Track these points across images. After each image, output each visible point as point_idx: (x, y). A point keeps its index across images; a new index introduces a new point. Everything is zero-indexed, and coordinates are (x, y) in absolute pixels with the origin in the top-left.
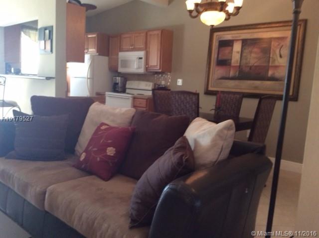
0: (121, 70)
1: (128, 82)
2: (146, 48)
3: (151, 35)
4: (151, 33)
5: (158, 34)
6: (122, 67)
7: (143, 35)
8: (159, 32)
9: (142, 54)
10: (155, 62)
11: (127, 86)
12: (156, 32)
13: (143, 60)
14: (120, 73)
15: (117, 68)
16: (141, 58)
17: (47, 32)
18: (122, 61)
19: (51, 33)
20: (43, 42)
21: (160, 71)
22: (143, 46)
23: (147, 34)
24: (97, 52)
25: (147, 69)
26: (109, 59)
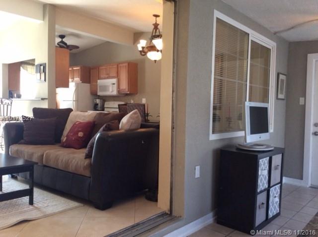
0: (99, 93)
1: (106, 103)
2: (118, 76)
3: (120, 67)
4: (121, 65)
5: (126, 66)
6: (100, 91)
7: (116, 66)
8: (127, 64)
9: (114, 81)
10: (124, 86)
11: (105, 106)
12: (124, 65)
13: (116, 86)
14: (99, 96)
15: (97, 92)
16: (114, 84)
17: (42, 67)
18: (100, 86)
19: (44, 68)
20: (39, 74)
21: (129, 93)
22: (115, 75)
23: (118, 66)
24: (81, 81)
25: (119, 92)
26: (90, 86)
